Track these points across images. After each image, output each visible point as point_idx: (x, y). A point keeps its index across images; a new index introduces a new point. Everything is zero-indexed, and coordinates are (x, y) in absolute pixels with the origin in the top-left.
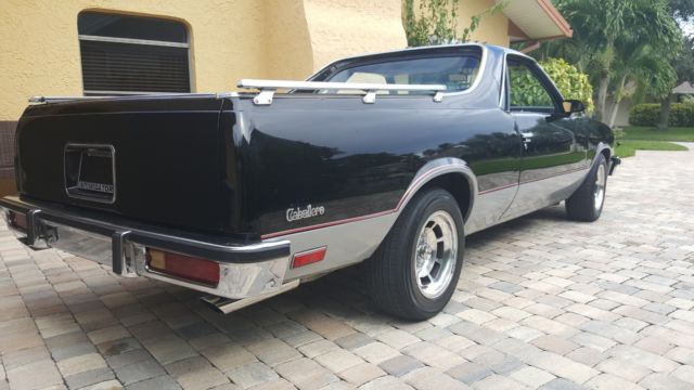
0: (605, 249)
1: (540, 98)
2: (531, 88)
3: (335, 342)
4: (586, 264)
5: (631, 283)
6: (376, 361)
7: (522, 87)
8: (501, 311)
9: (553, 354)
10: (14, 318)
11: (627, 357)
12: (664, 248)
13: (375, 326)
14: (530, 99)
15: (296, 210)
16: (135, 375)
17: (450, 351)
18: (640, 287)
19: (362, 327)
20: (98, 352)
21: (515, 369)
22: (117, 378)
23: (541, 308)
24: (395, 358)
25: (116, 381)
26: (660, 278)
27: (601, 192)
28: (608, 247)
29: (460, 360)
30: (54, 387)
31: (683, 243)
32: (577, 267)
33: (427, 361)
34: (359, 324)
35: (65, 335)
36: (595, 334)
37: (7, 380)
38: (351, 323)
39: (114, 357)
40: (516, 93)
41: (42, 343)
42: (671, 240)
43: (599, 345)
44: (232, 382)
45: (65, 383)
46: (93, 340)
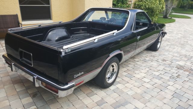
0: (157, 62)
1: (150, 6)
2: (148, 3)
3: (86, 94)
4: (151, 68)
5: (160, 76)
6: (95, 101)
7: (145, 3)
8: (127, 85)
9: (136, 100)
10: (9, 84)
11: (153, 102)
12: (172, 62)
13: (96, 89)
14: (147, 7)
15: (76, 75)
16: (40, 104)
17: (113, 98)
18: (162, 77)
19: (93, 90)
20: (31, 96)
21: (127, 104)
22: (35, 105)
23: (136, 84)
24: (100, 100)
25: (35, 106)
26: (168, 74)
27: (160, 43)
28: (158, 61)
29: (115, 101)
30: (21, 108)
31: (178, 60)
32: (148, 69)
33: (107, 102)
34: (92, 88)
35: (22, 90)
36: (147, 93)
37: (10, 105)
38: (90, 88)
39: (35, 98)
40: (143, 4)
41: (17, 93)
42: (175, 60)
43: (147, 97)
44: (62, 107)
45: (24, 106)
46: (29, 92)
